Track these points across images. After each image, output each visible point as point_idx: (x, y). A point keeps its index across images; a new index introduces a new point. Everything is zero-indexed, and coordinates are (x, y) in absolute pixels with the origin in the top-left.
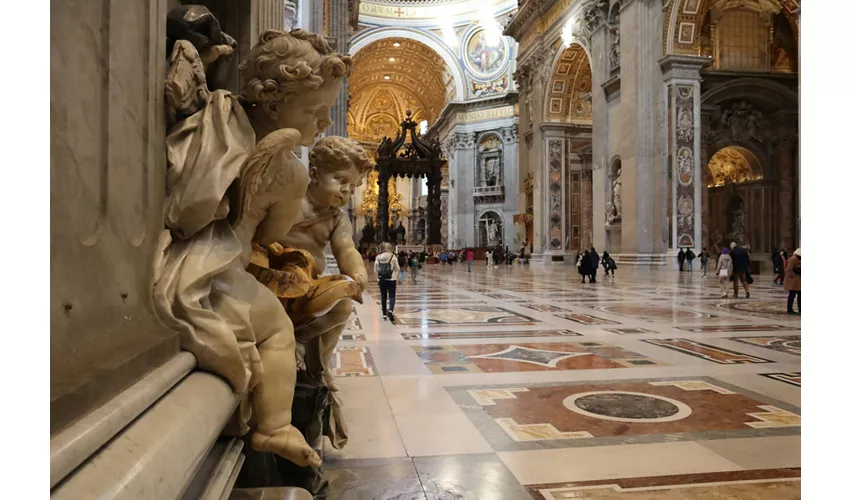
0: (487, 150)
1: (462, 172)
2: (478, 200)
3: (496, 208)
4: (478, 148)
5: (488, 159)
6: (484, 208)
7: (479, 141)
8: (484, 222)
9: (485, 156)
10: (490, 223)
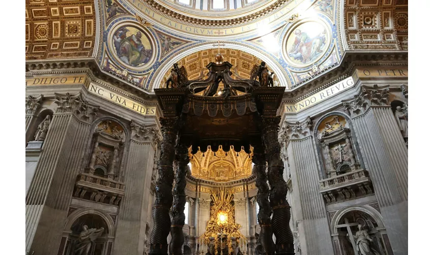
0: (327, 134)
1: (300, 166)
2: (329, 197)
3: (362, 204)
4: (316, 135)
5: (331, 146)
6: (341, 207)
7: (315, 127)
8: (345, 229)
9: (327, 142)
10: (354, 229)
